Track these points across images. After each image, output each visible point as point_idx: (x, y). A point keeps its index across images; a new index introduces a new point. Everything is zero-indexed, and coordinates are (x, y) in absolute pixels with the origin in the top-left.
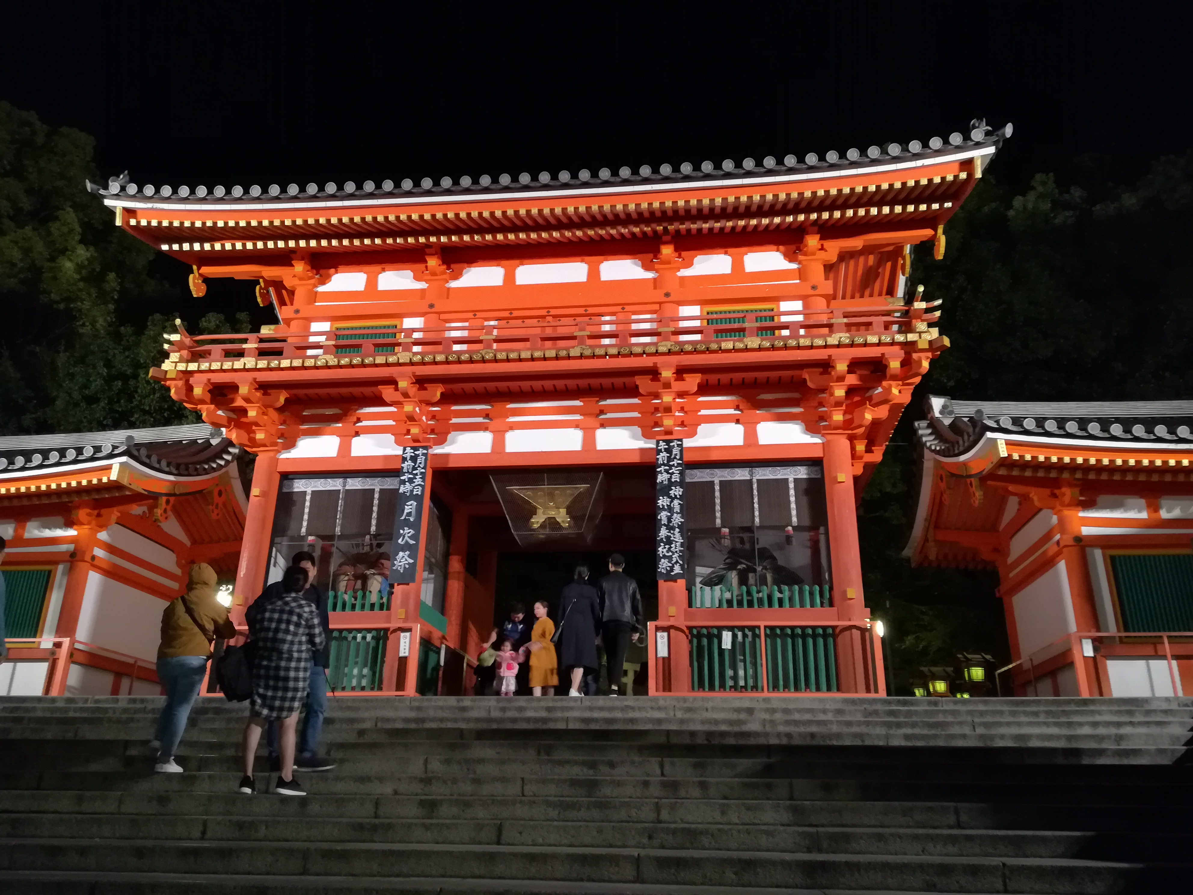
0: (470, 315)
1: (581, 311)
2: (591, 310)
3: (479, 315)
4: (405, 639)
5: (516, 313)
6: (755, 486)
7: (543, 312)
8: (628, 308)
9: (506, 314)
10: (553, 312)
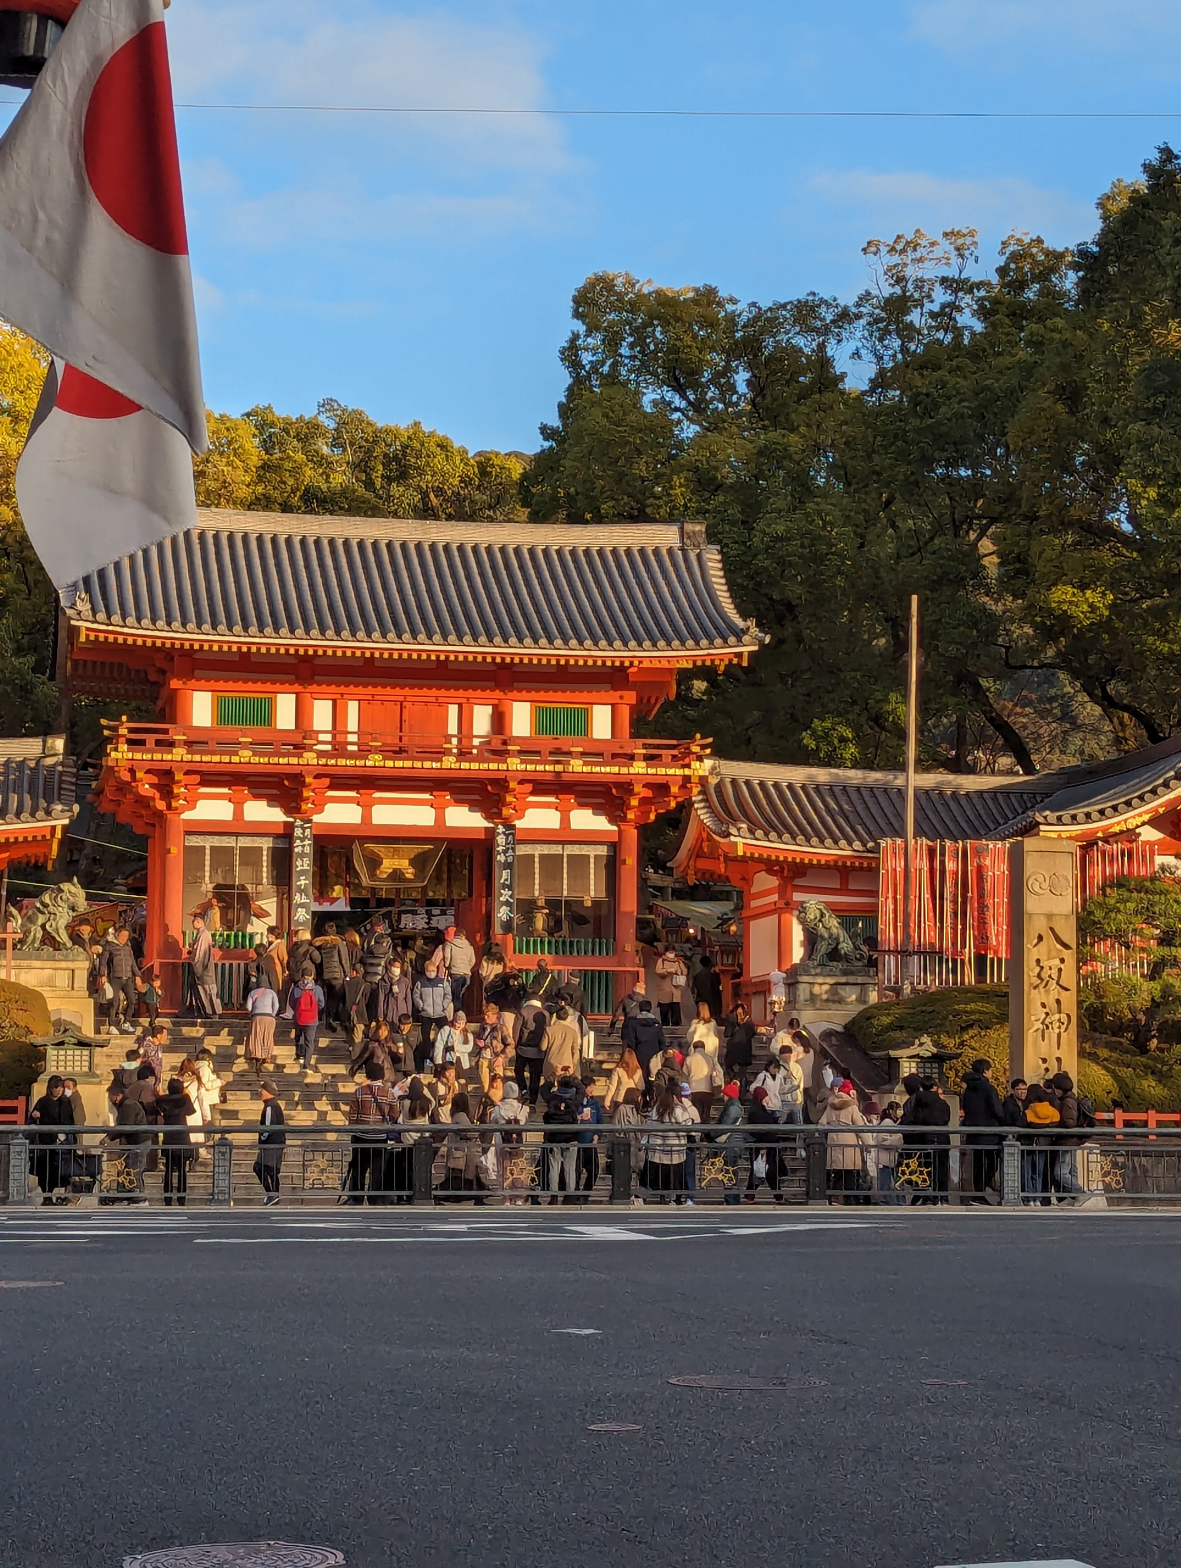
0: (339, 696)
3: (346, 696)
6: (565, 860)
7: (400, 699)
8: (471, 701)
10: (409, 699)
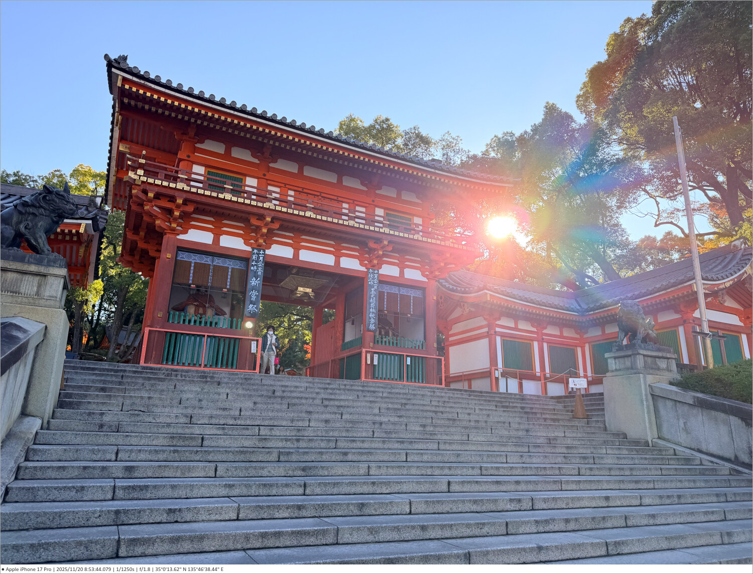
0: (283, 185)
1: (335, 198)
2: (340, 199)
3: (287, 186)
4: (254, 344)
5: (305, 191)
6: (399, 296)
7: (318, 194)
8: (356, 202)
9: (300, 190)
10: (323, 195)
